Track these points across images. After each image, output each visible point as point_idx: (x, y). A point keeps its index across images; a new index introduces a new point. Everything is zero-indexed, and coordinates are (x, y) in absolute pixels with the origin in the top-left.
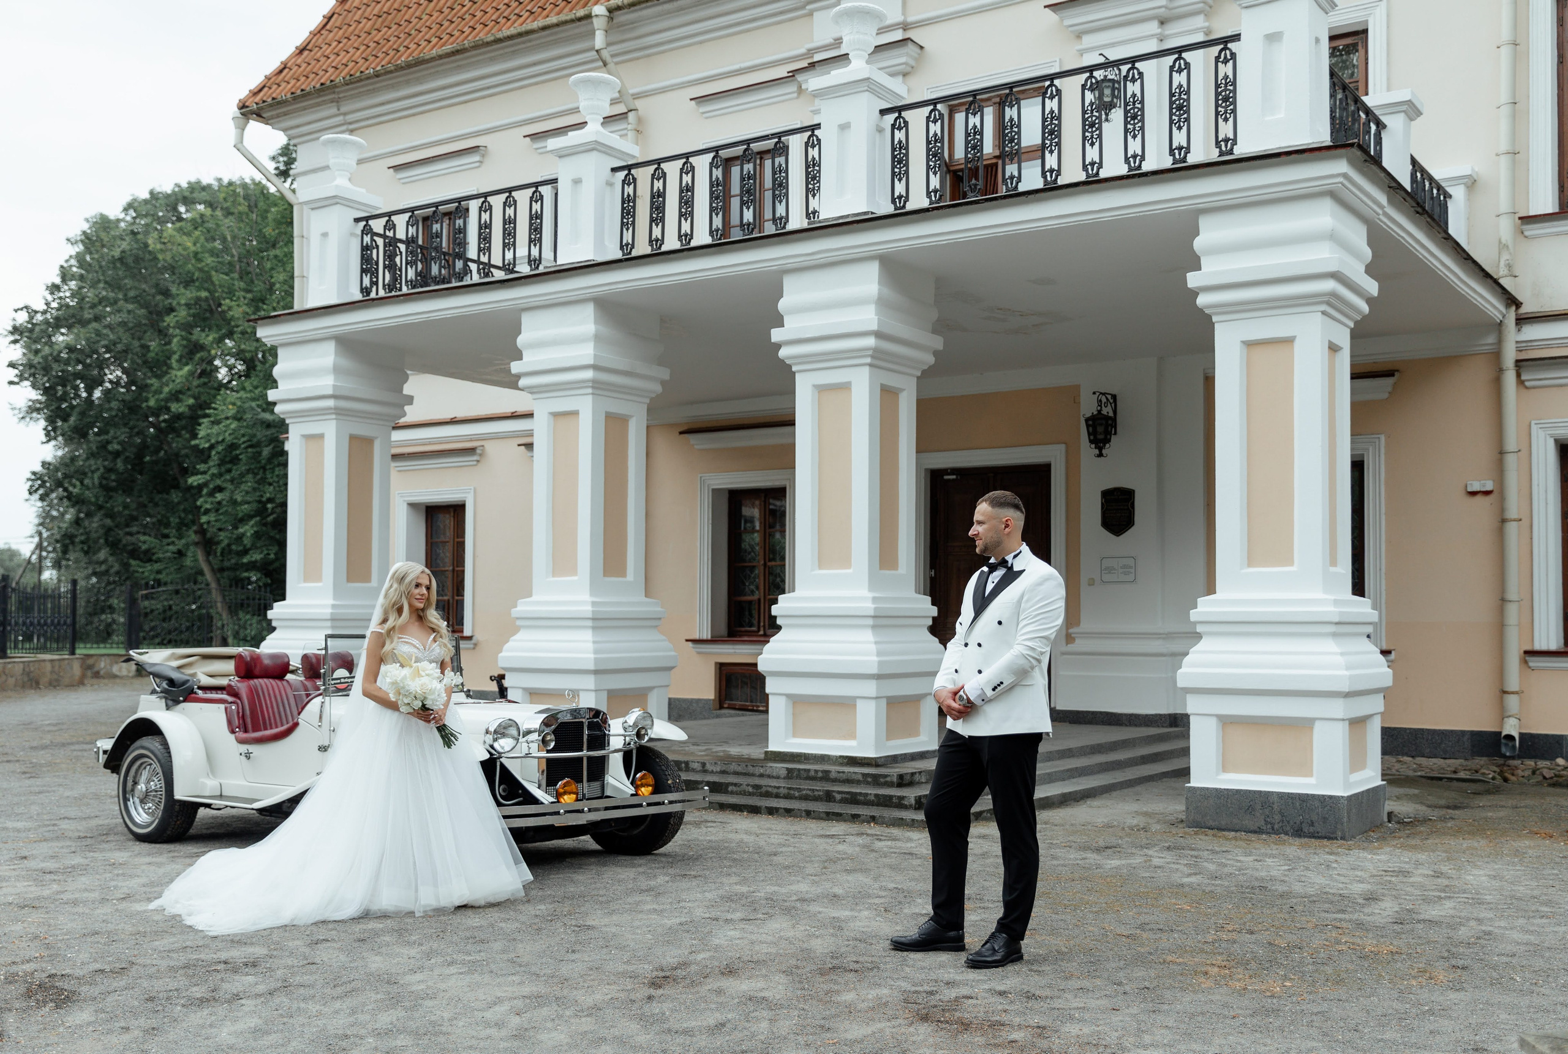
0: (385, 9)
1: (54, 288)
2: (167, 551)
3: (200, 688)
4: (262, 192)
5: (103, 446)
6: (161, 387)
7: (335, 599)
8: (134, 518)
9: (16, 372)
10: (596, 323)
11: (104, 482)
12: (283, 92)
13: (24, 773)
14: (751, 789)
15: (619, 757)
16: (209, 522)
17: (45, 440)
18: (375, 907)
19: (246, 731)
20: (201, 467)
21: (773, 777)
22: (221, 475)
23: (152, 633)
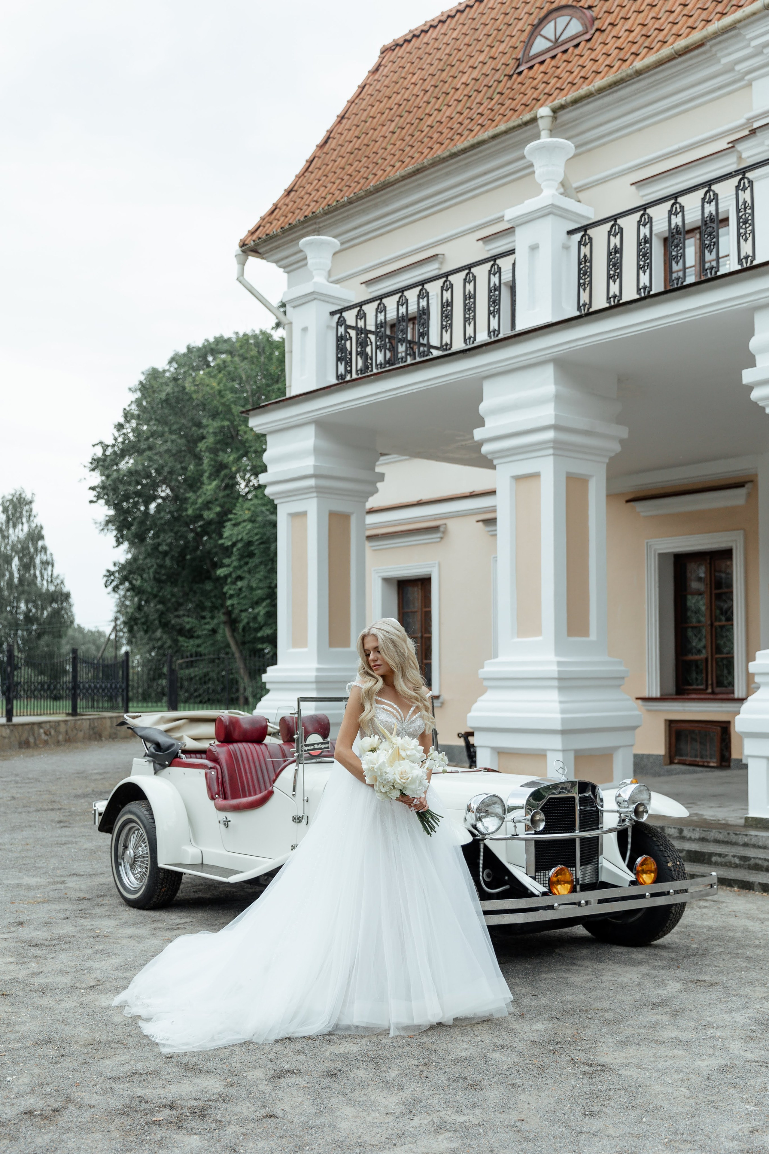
0: (356, 146)
1: (120, 427)
2: (204, 629)
3: (184, 752)
4: (268, 340)
5: (156, 547)
6: (197, 499)
7: (319, 662)
8: (180, 605)
9: (95, 493)
10: (556, 383)
11: (157, 576)
12: (274, 229)
13: (60, 822)
14: (737, 861)
15: (613, 837)
16: (233, 605)
17: (115, 544)
18: (345, 1022)
19: (225, 798)
20: (226, 561)
21: (759, 847)
22: (240, 567)
23: (196, 694)
